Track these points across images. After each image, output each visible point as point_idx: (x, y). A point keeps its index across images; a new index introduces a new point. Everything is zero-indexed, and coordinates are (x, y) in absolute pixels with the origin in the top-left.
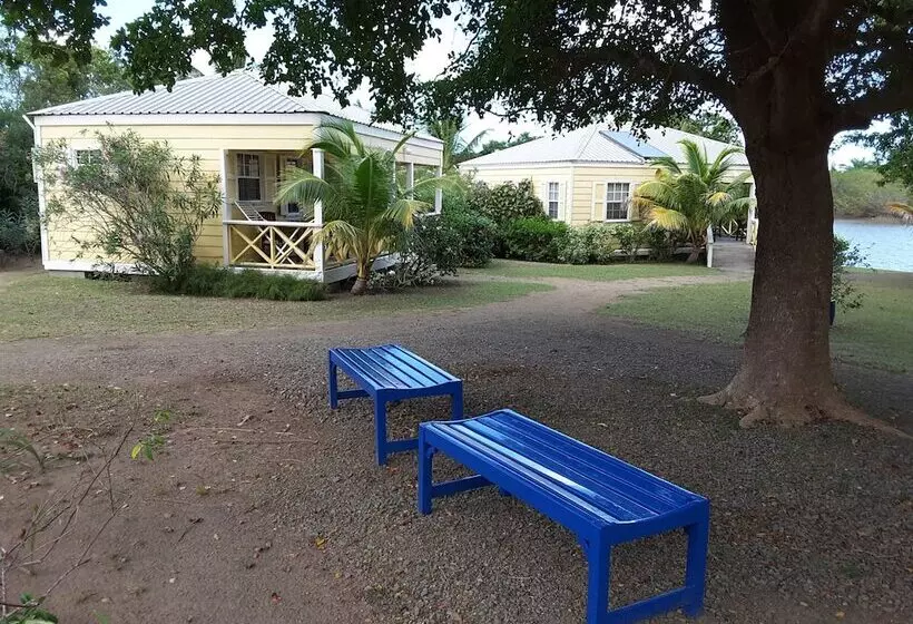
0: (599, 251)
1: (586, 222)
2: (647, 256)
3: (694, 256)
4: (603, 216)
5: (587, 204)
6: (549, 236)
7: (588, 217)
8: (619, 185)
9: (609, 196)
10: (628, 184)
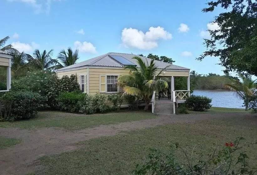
0: (100, 107)
1: (95, 94)
2: (128, 108)
3: (146, 108)
4: (105, 90)
5: (97, 85)
6: (77, 100)
7: (97, 91)
8: (112, 76)
9: (108, 81)
10: (117, 76)
